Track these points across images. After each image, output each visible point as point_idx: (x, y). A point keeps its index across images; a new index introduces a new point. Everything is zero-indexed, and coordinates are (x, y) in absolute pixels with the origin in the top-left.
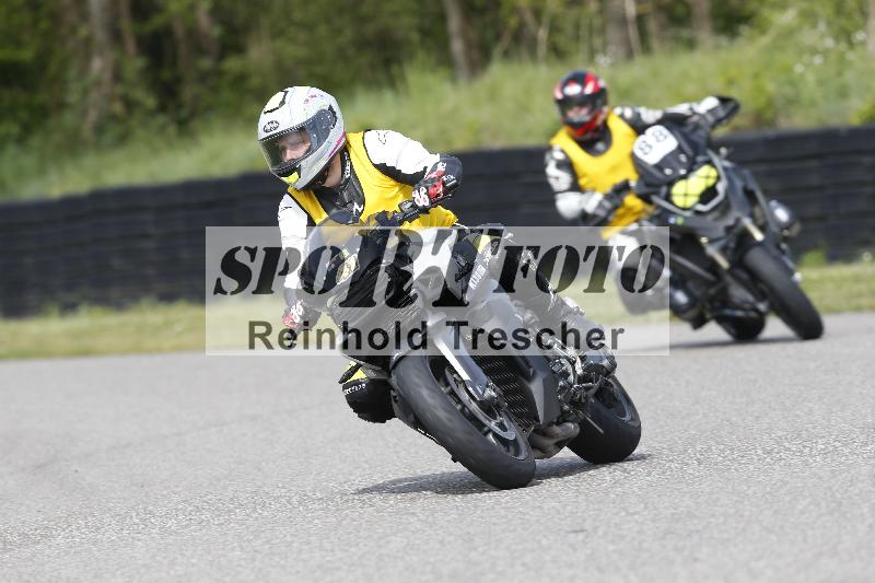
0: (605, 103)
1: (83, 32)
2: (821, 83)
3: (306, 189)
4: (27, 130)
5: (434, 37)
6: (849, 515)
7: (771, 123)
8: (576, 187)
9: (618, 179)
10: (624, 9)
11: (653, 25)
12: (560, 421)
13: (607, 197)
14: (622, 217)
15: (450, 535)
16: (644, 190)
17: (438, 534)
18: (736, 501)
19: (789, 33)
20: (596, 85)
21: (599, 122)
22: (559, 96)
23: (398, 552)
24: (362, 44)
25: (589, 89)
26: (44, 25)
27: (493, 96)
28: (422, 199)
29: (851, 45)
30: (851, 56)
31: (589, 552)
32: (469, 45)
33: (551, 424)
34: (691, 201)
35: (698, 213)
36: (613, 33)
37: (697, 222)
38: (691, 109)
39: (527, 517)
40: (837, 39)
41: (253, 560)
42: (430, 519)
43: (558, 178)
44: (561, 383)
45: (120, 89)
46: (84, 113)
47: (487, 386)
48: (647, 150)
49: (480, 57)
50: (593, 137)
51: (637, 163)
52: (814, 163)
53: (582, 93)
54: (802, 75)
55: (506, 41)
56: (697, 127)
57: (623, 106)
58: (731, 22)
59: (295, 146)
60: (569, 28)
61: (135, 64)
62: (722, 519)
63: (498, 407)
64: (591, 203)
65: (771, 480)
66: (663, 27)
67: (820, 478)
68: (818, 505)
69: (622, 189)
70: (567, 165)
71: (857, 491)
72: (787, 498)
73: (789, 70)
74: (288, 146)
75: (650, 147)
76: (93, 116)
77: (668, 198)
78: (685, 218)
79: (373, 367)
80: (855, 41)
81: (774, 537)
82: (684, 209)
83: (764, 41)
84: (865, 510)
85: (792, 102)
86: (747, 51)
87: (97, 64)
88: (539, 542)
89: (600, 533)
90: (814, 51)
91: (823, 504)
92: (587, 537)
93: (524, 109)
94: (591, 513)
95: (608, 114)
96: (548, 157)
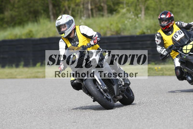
2: (131, 25)
3: (66, 38)
5: (46, 11)
6: (134, 121)
7: (119, 34)
10: (88, 7)
11: (94, 11)
12: (119, 95)
15: (46, 122)
17: (44, 122)
18: (110, 117)
19: (124, 14)
22: (159, 18)
23: (35, 125)
28: (92, 43)
29: (138, 17)
30: (138, 20)
31: (77, 127)
33: (117, 96)
39: (64, 119)
40: (135, 16)
42: (42, 118)
44: (120, 86)
47: (105, 86)
52: (129, 43)
54: (127, 23)
55: (62, 13)
58: (111, 11)
59: (64, 28)
60: (76, 11)
62: (106, 121)
63: (107, 91)
65: (117, 113)
66: (96, 11)
67: (128, 112)
68: (127, 118)
71: (136, 116)
72: (121, 117)
73: (124, 22)
77: (182, 50)
80: (138, 16)
81: (117, 125)
83: (119, 15)
84: (138, 120)
85: (124, 29)
86: (115, 18)
88: (66, 124)
89: (80, 123)
90: (130, 18)
91: (129, 118)
92: (76, 124)
94: (78, 118)
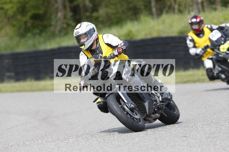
0: (203, 24)
1: (56, 6)
3: (87, 50)
4: (41, 31)
5: (148, 8)
8: (195, 47)
9: (205, 44)
12: (154, 113)
13: (203, 49)
14: (207, 54)
16: (212, 47)
20: (200, 19)
21: (201, 29)
22: (190, 22)
23: (138, 142)
24: (129, 9)
25: (198, 20)
26: (46, 4)
27: (163, 23)
28: (116, 53)
31: (187, 142)
32: (157, 10)
33: (151, 114)
34: (225, 50)
35: (227, 54)
36: (195, 7)
37: (227, 56)
38: (226, 25)
41: (100, 144)
43: (190, 44)
45: (66, 21)
46: (56, 27)
47: (132, 104)
48: (213, 36)
49: (160, 13)
50: (199, 33)
51: (210, 40)
53: (196, 21)
55: (167, 9)
56: (227, 30)
57: (208, 24)
58: (226, 3)
59: (84, 38)
60: (183, 5)
61: (70, 14)
62: (223, 134)
64: (199, 51)
66: (208, 5)
69: (207, 47)
70: (192, 40)
74: (82, 38)
75: (214, 36)
76: (58, 28)
77: (219, 49)
78: (224, 55)
79: (103, 98)
82: (223, 52)
87: (60, 15)
88: (174, 140)
89: (191, 137)
92: (187, 138)
93: (171, 26)
94: (188, 132)
95: (204, 27)
96: (187, 38)
